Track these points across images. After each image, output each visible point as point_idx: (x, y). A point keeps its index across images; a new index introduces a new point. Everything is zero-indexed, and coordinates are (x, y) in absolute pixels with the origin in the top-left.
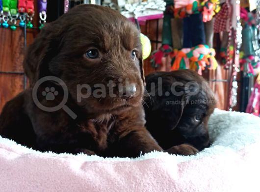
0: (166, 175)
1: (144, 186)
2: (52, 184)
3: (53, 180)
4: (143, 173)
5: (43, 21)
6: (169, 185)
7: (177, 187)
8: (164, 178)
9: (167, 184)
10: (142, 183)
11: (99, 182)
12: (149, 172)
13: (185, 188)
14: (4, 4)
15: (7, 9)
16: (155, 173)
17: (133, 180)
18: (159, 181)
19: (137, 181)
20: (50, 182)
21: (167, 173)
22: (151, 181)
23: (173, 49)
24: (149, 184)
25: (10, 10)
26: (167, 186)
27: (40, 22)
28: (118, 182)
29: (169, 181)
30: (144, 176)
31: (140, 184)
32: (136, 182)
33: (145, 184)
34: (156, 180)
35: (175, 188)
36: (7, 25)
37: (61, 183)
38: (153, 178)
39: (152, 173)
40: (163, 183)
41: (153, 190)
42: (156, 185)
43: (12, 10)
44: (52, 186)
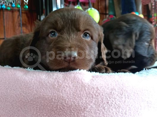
0: (80, 82)
1: (63, 87)
2: (3, 84)
3: (4, 82)
4: (64, 80)
5: (26, 3)
6: (81, 88)
7: (86, 90)
9: (80, 87)
10: (62, 85)
11: (33, 83)
12: (68, 79)
16: (73, 80)
17: (56, 83)
18: (74, 85)
19: (60, 83)
20: (2, 83)
21: (81, 80)
22: (69, 85)
24: (67, 86)
26: (80, 89)
27: (25, 3)
28: (46, 84)
29: (81, 85)
30: (65, 81)
31: (61, 86)
32: (58, 84)
33: (64, 86)
34: (73, 84)
35: (86, 91)
36: (5, 7)
37: (9, 84)
38: (71, 83)
39: (70, 79)
40: (77, 87)
41: (69, 90)
42: (72, 88)
44: (3, 85)
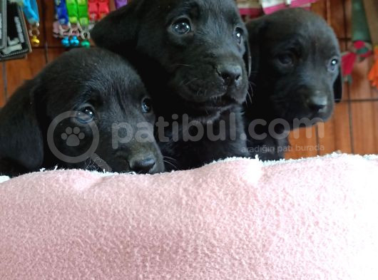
8: (237, 187)
13: (274, 199)
14: (70, 13)
15: (74, 19)
21: (241, 179)
23: (373, 47)
25: (78, 19)
29: (245, 190)
33: (203, 198)
34: (222, 190)
36: (77, 42)
38: (217, 188)
40: (235, 194)
41: (217, 205)
42: (223, 198)
43: (81, 20)
